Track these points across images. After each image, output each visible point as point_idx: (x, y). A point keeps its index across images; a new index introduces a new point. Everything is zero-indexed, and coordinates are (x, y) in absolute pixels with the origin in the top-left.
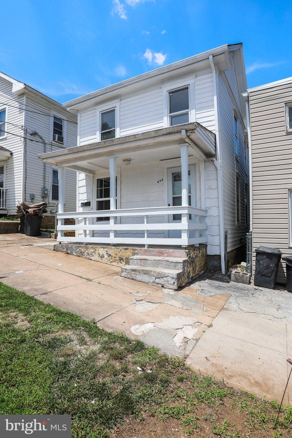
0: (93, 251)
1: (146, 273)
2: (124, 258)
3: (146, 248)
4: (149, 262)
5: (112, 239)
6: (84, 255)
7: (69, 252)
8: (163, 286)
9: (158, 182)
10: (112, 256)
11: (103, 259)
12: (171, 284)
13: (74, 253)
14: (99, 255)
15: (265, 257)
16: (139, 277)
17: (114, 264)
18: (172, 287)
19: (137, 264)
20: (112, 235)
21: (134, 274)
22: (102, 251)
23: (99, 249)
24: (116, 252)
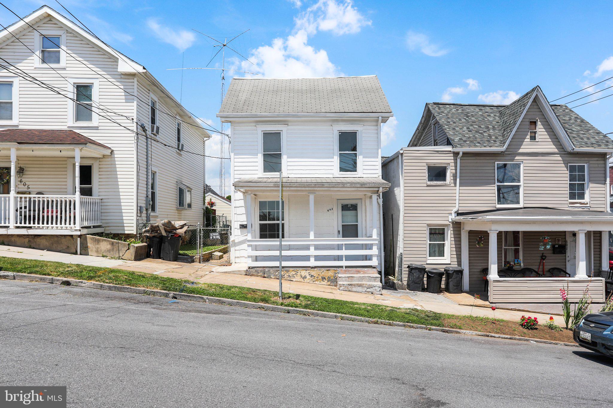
0: (294, 273)
1: (360, 285)
2: (326, 278)
3: (344, 269)
4: (355, 278)
5: (312, 263)
6: (284, 277)
7: (266, 275)
8: (372, 293)
9: (328, 211)
10: (315, 277)
11: (306, 280)
12: (378, 291)
13: (272, 277)
14: (301, 276)
15: (417, 271)
16: (354, 289)
17: (316, 282)
18: (379, 293)
19: (346, 281)
20: (312, 259)
21: (351, 287)
22: (304, 273)
23: (301, 272)
24: (319, 273)
